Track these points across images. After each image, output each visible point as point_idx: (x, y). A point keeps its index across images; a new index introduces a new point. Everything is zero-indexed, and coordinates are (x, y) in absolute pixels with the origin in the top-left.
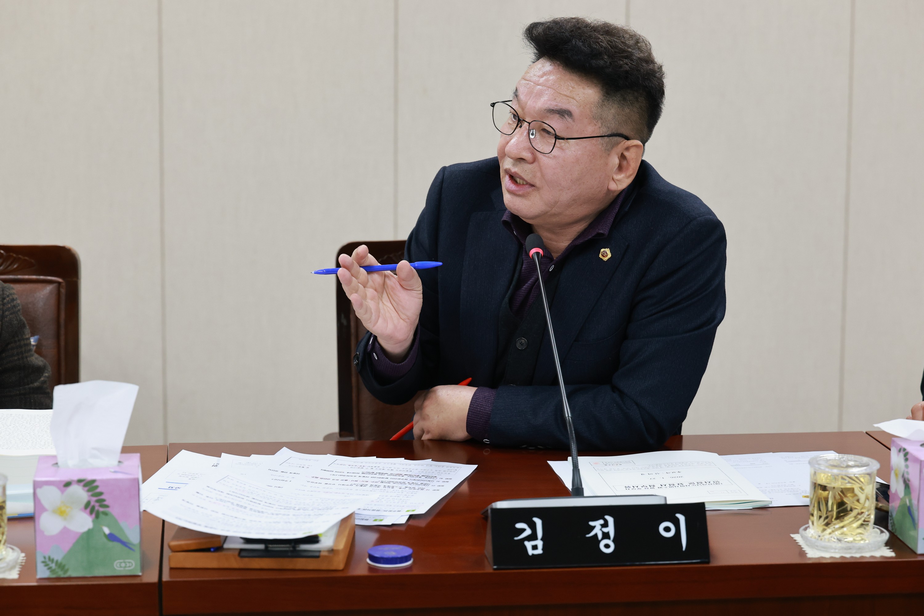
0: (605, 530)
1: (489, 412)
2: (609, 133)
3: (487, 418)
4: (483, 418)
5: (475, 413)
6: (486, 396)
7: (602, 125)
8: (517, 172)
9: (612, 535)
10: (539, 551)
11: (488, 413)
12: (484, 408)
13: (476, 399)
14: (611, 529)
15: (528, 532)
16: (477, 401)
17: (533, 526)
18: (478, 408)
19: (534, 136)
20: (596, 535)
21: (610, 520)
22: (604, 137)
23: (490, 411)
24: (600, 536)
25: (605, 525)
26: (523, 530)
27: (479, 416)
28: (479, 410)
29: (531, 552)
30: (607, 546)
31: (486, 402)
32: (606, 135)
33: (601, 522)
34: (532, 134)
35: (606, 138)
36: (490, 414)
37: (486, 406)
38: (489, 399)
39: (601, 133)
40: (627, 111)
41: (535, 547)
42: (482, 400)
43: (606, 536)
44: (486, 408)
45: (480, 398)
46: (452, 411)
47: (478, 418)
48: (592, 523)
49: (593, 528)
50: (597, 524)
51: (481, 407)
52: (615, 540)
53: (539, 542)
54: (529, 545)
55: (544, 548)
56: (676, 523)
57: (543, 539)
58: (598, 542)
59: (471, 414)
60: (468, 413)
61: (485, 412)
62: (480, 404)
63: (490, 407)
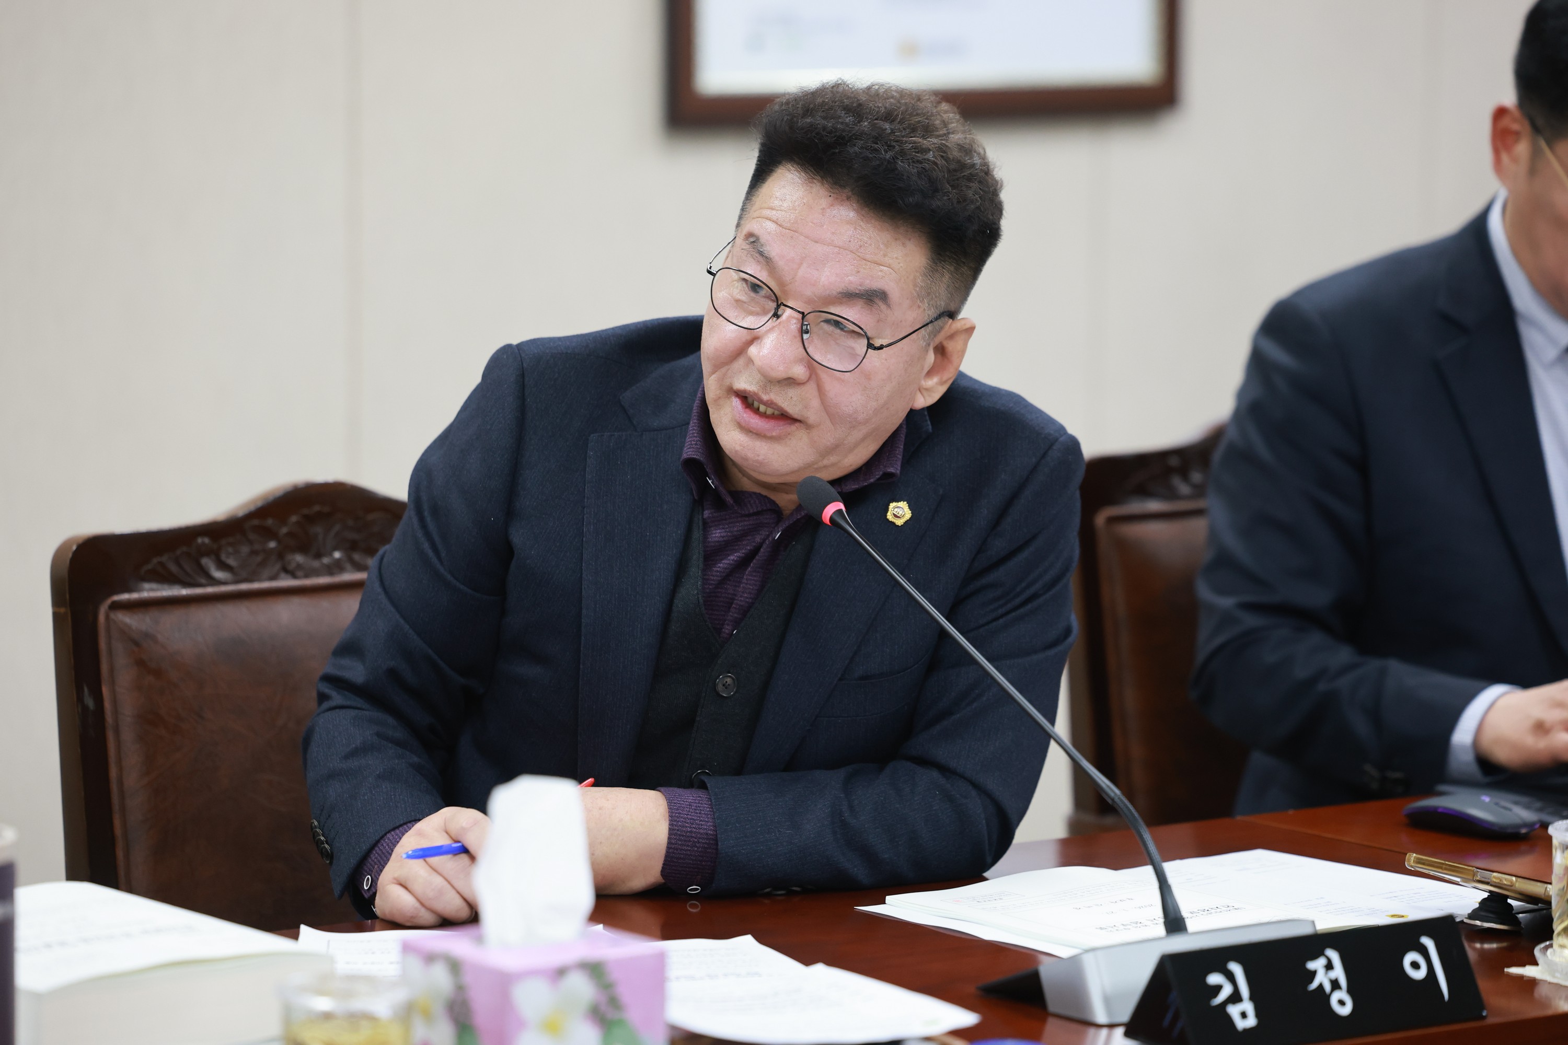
0: (1333, 975)
1: (709, 832)
2: (935, 316)
3: (706, 843)
4: (697, 845)
5: (683, 836)
7: (929, 305)
9: (1343, 982)
10: (1251, 1022)
12: (699, 825)
14: (1339, 972)
15: (1227, 991)
16: (679, 813)
17: (1231, 977)
18: (686, 827)
20: (1321, 986)
21: (1334, 955)
22: (928, 325)
23: (711, 830)
24: (1327, 987)
25: (1329, 966)
26: (1218, 988)
27: (691, 841)
28: (689, 829)
29: (1241, 1024)
30: (1341, 1003)
31: (697, 813)
32: (931, 320)
33: (1323, 961)
35: (930, 325)
36: (714, 834)
37: (701, 821)
38: (699, 807)
39: (926, 318)
41: (1244, 1015)
42: (691, 813)
43: (1335, 985)
44: (702, 825)
45: (685, 809)
46: (623, 839)
47: (688, 846)
48: (1311, 965)
49: (1313, 974)
50: (1316, 965)
51: (693, 824)
52: (1350, 991)
53: (1247, 1006)
54: (1234, 1011)
55: (1258, 1015)
56: (1424, 952)
57: (1252, 998)
58: (1328, 997)
59: (675, 839)
60: (669, 838)
61: (702, 831)
62: (687, 818)
63: (708, 822)
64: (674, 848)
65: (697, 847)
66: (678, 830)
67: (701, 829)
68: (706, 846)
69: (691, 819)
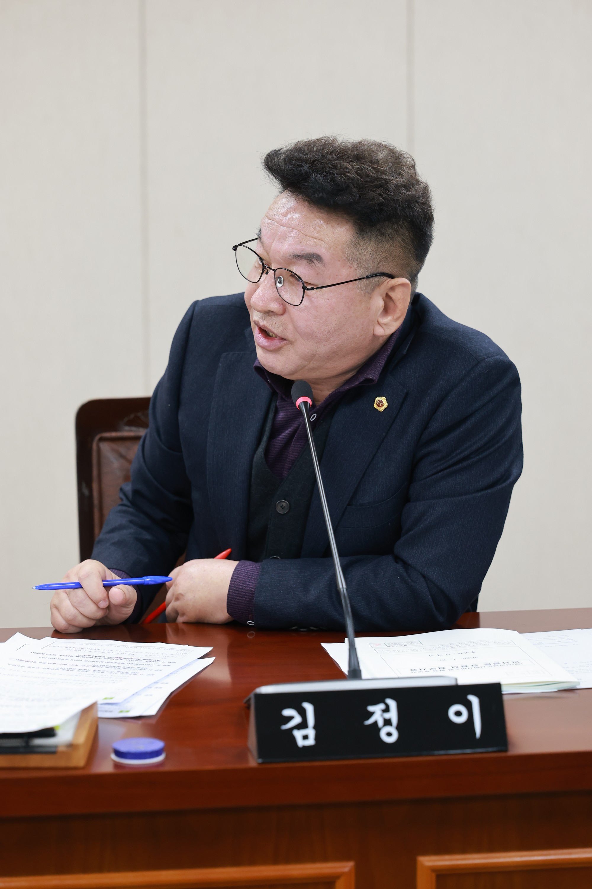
0: (387, 716)
1: (253, 590)
2: (368, 274)
3: (250, 596)
4: (245, 597)
5: (237, 590)
6: (249, 571)
7: (358, 266)
8: (266, 326)
9: (395, 721)
10: (311, 742)
11: (251, 591)
12: (247, 585)
13: (237, 574)
14: (393, 715)
15: (297, 719)
16: (238, 577)
17: (303, 712)
18: (240, 585)
19: (282, 284)
20: (375, 722)
21: (393, 703)
22: (362, 280)
23: (254, 588)
24: (381, 723)
25: (387, 710)
26: (291, 717)
27: (242, 594)
28: (241, 587)
29: (301, 743)
30: (389, 734)
31: (249, 578)
32: (365, 276)
33: (382, 706)
34: (280, 282)
35: (364, 280)
36: (254, 591)
37: (250, 582)
38: (253, 574)
39: (358, 275)
40: (387, 246)
41: (306, 737)
42: (245, 576)
43: (388, 722)
44: (249, 585)
45: (242, 574)
47: (240, 597)
48: (371, 708)
49: (371, 714)
50: (377, 709)
51: (244, 584)
52: (398, 728)
53: (311, 732)
54: (298, 734)
55: (317, 738)
56: (469, 706)
57: (315, 727)
58: (378, 730)
59: (232, 592)
60: (229, 591)
61: (248, 589)
62: (241, 580)
63: (253, 583)
64: (231, 597)
65: (245, 598)
66: (234, 587)
67: (248, 587)
68: (251, 598)
69: (244, 581)
